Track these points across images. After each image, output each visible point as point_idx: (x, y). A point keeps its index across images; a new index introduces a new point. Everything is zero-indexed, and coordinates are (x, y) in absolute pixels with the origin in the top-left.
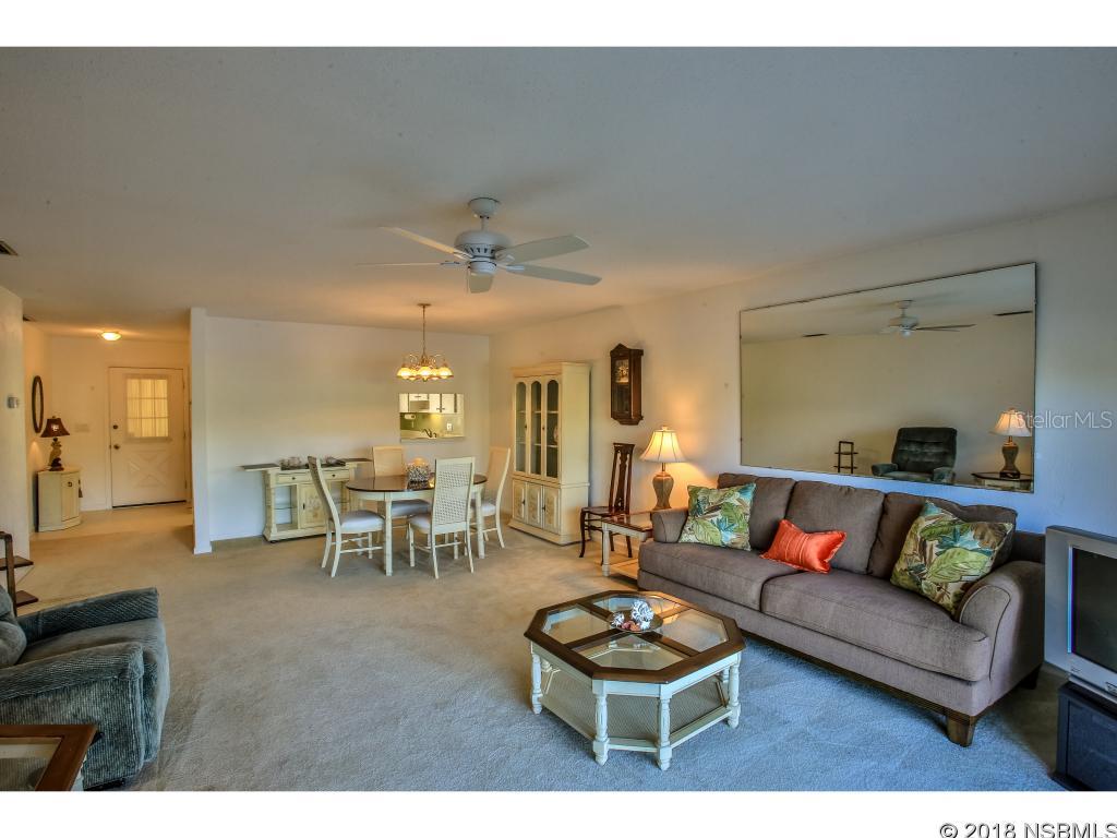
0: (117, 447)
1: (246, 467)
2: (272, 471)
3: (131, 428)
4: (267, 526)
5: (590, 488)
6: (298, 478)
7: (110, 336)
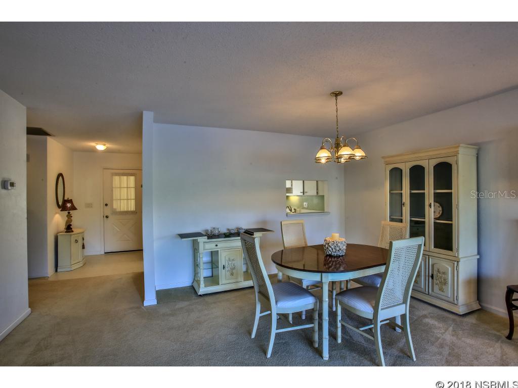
0: (107, 217)
1: (182, 236)
2: (201, 240)
3: (116, 205)
4: (196, 279)
5: (479, 261)
6: (220, 245)
7: (101, 147)
